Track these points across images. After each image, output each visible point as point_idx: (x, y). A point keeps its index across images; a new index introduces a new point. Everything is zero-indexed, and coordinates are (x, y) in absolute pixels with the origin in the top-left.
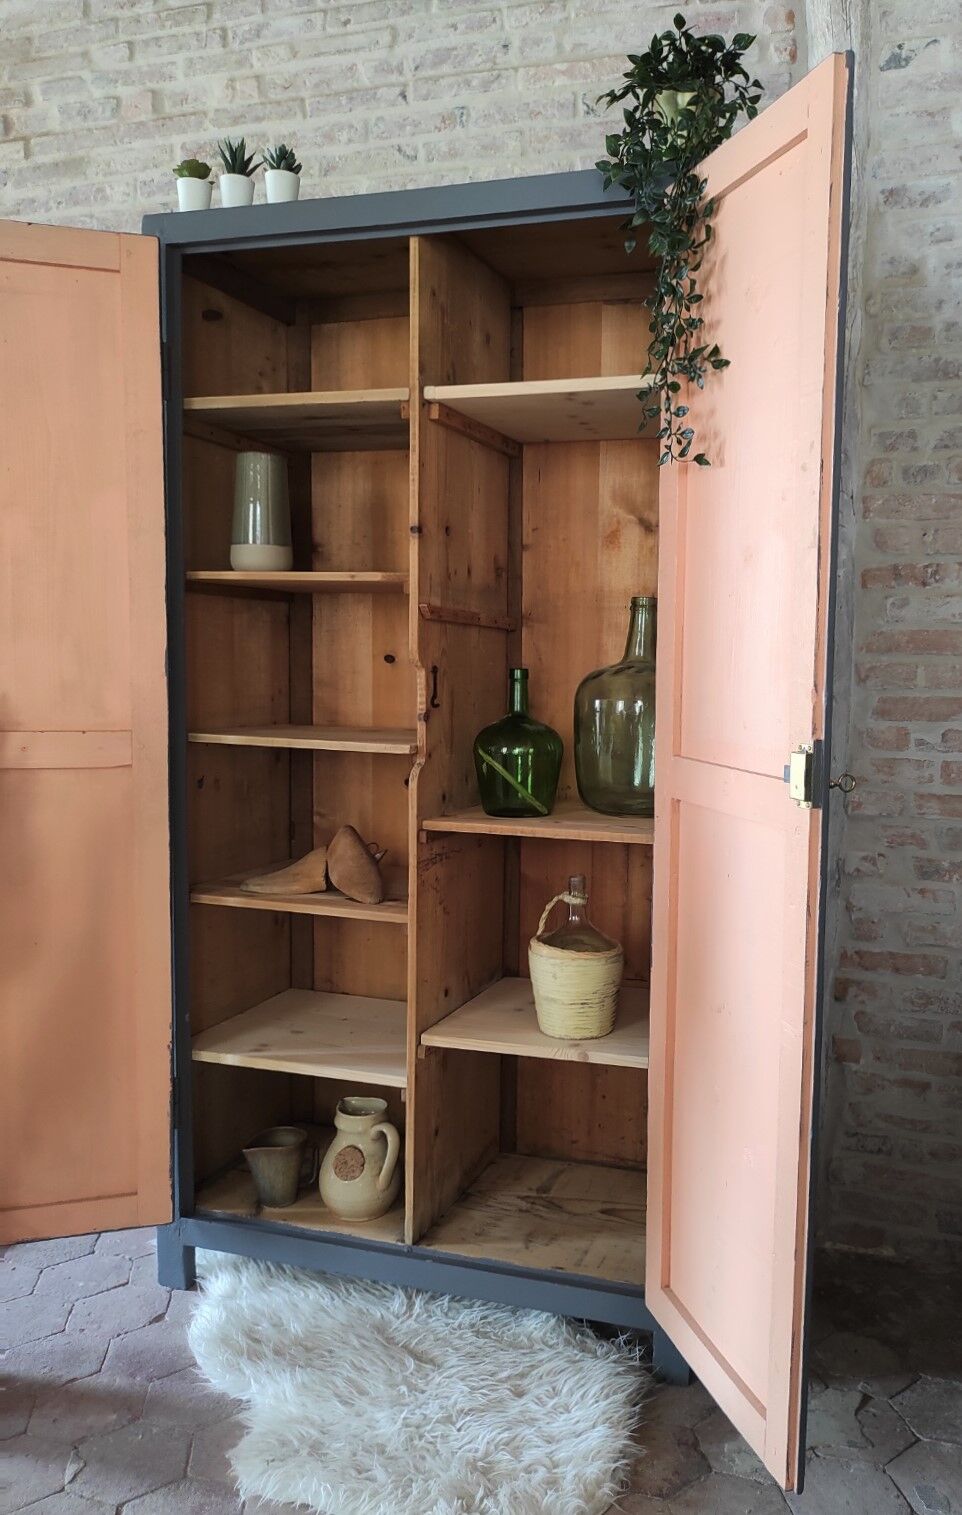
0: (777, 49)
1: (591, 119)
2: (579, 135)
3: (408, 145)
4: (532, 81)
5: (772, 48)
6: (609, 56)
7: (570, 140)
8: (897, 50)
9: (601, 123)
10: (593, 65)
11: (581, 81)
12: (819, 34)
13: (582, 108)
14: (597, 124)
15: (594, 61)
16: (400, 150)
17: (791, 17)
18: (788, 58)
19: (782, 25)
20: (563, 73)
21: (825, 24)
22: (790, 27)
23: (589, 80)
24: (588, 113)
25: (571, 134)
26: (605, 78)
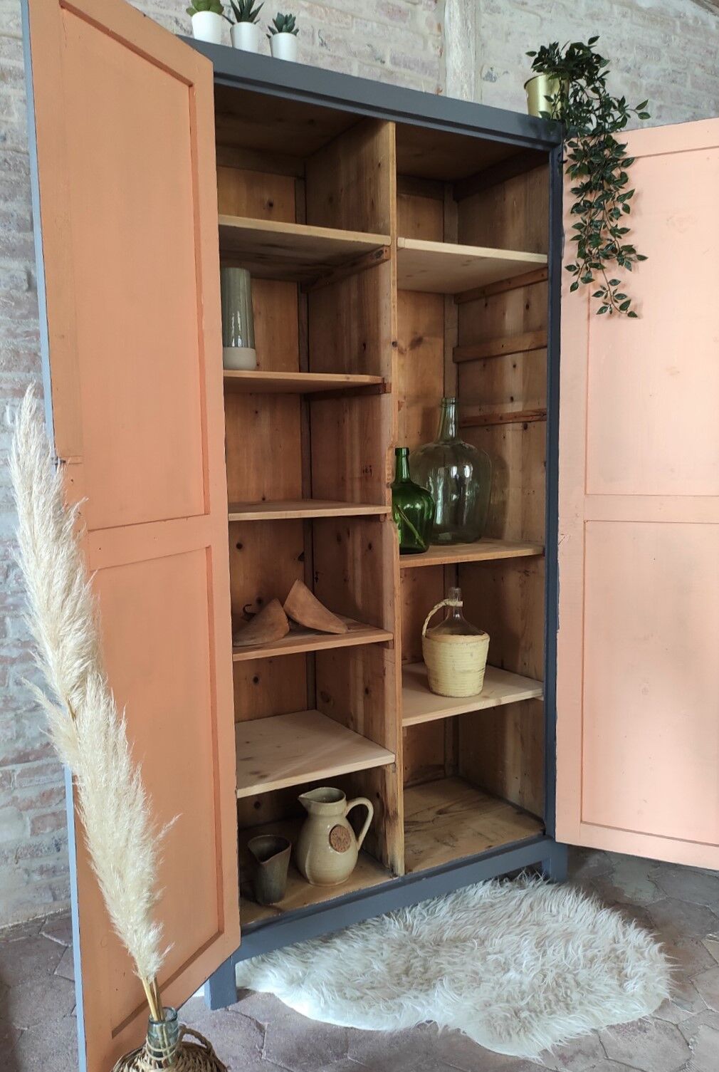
0: (434, 46)
1: (324, 50)
2: (317, 59)
3: (185, 21)
4: (284, 6)
5: (430, 44)
6: (337, 10)
7: (311, 60)
8: (490, 71)
9: (331, 56)
10: (326, 12)
11: (319, 20)
12: (454, 45)
13: (318, 41)
14: (329, 56)
15: (327, 9)
16: (177, 22)
17: (439, 27)
18: (439, 54)
19: (435, 31)
20: (306, 9)
21: (457, 40)
22: (439, 33)
23: (323, 21)
24: (322, 45)
25: (312, 58)
26: (334, 24)
